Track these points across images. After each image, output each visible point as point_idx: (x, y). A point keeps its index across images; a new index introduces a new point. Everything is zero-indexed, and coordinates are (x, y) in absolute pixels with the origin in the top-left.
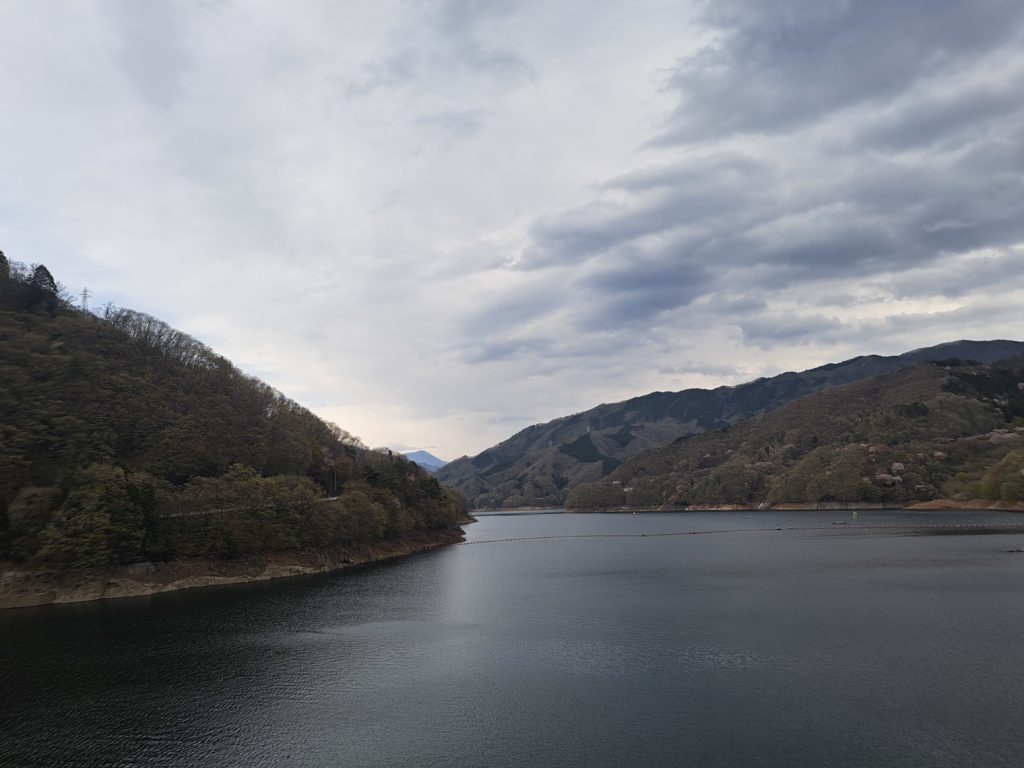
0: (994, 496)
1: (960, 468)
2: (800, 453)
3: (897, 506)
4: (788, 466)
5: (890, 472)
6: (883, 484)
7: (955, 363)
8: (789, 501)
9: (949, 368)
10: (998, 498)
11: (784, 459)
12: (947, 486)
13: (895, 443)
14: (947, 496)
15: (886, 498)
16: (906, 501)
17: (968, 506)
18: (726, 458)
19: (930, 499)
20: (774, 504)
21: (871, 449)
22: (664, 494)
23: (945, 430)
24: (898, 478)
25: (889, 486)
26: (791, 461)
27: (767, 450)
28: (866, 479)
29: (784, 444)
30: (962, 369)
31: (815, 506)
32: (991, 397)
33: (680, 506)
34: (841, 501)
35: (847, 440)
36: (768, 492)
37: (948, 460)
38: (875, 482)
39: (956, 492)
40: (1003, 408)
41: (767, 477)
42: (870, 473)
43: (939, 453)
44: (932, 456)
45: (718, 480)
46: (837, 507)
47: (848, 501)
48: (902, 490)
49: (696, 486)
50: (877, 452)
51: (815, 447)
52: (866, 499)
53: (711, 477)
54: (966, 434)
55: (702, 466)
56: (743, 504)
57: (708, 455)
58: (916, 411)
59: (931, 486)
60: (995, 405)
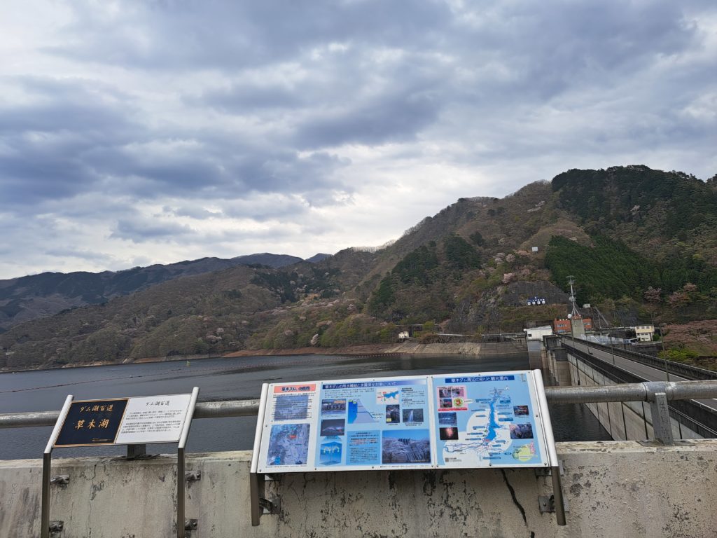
0: (270, 347)
1: (255, 330)
2: (158, 322)
3: (217, 356)
4: (149, 331)
5: (215, 334)
6: (210, 342)
7: (259, 266)
8: (146, 356)
9: (255, 269)
10: (273, 348)
11: (147, 326)
12: (246, 342)
13: (220, 315)
14: (246, 348)
15: (211, 351)
16: (223, 352)
17: (257, 354)
18: (102, 326)
19: (237, 350)
20: (135, 359)
21: (205, 319)
22: (45, 355)
23: (249, 307)
24: (220, 338)
25: (214, 343)
26: (151, 328)
27: (135, 320)
28: (200, 339)
29: (148, 315)
30: (262, 271)
31: (164, 359)
32: (276, 288)
33: (59, 365)
34: (182, 354)
35: (190, 313)
36: (132, 350)
37: (250, 326)
38: (206, 341)
39: (251, 345)
40: (281, 295)
41: (132, 340)
42: (202, 335)
43: (245, 322)
44: (241, 323)
45: (93, 343)
46: (180, 359)
47: (187, 354)
48: (221, 345)
49: (74, 348)
50: (208, 321)
51: (169, 317)
52: (199, 352)
53: (87, 340)
54: (260, 310)
55: (81, 332)
56: (112, 360)
57: (87, 324)
58: (234, 295)
59: (238, 342)
60: (277, 293)
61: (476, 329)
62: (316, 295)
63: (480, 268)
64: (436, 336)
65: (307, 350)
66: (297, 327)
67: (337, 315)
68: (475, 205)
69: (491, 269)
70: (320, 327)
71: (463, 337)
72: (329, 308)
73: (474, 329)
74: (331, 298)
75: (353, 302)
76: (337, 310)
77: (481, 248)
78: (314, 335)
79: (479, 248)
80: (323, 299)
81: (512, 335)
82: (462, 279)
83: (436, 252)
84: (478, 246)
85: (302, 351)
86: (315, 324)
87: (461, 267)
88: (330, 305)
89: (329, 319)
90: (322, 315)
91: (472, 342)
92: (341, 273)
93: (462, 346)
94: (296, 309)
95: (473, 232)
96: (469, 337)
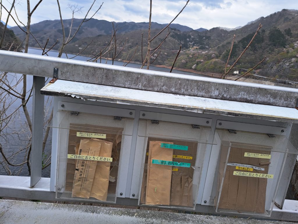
1: (169, 58)
2: (132, 47)
3: (153, 65)
4: (128, 50)
5: (153, 56)
7: (175, 29)
8: (127, 60)
9: (173, 31)
11: (128, 47)
12: (165, 62)
14: (164, 64)
16: (156, 64)
17: (169, 68)
19: (161, 65)
20: (123, 60)
22: (92, 52)
23: (168, 47)
24: (155, 58)
25: (153, 60)
26: (130, 49)
27: (124, 44)
29: (129, 43)
30: (176, 32)
31: (133, 62)
32: (180, 41)
36: (122, 56)
37: (167, 55)
39: (167, 64)
40: (182, 44)
41: (123, 52)
43: (166, 53)
44: (164, 54)
46: (139, 63)
54: (173, 49)
57: (107, 42)
59: (162, 61)
60: (181, 43)
61: (274, 76)
62: (197, 47)
63: (285, 47)
64: (252, 76)
65: (190, 70)
66: (188, 60)
67: (206, 58)
68: (291, 14)
69: (291, 49)
70: (198, 62)
71: (267, 78)
72: (203, 54)
73: (273, 76)
74: (204, 50)
75: (214, 53)
76: (206, 55)
77: (289, 37)
78: (194, 65)
79: (287, 37)
80: (200, 50)
81: (293, 82)
82: (273, 51)
83: (264, 35)
84: (287, 36)
85: (188, 70)
86: (195, 60)
87: (275, 45)
88: (204, 53)
89: (202, 59)
90: (199, 56)
91: (271, 81)
92: (211, 39)
93: (265, 83)
94: (188, 52)
95: (287, 28)
96: (269, 79)
